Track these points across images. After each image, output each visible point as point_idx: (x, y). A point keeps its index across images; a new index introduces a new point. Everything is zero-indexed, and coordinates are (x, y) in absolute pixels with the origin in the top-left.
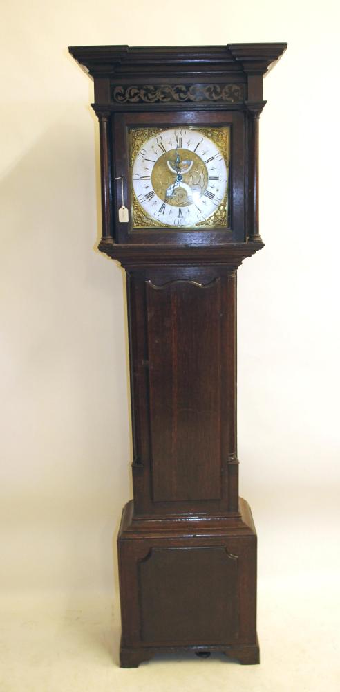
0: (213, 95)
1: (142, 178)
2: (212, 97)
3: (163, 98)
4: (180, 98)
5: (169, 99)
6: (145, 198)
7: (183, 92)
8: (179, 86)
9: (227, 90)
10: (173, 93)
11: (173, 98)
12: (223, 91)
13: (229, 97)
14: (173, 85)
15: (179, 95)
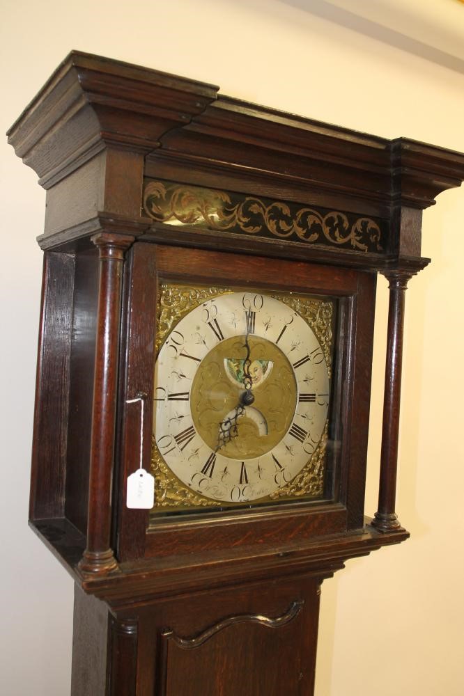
0: (337, 233)
1: (172, 397)
2: (335, 238)
3: (246, 225)
4: (279, 229)
5: (258, 229)
6: (174, 443)
7: (285, 218)
8: (279, 205)
9: (359, 227)
10: (266, 217)
11: (265, 227)
12: (353, 228)
13: (360, 242)
14: (269, 200)
15: (277, 224)
